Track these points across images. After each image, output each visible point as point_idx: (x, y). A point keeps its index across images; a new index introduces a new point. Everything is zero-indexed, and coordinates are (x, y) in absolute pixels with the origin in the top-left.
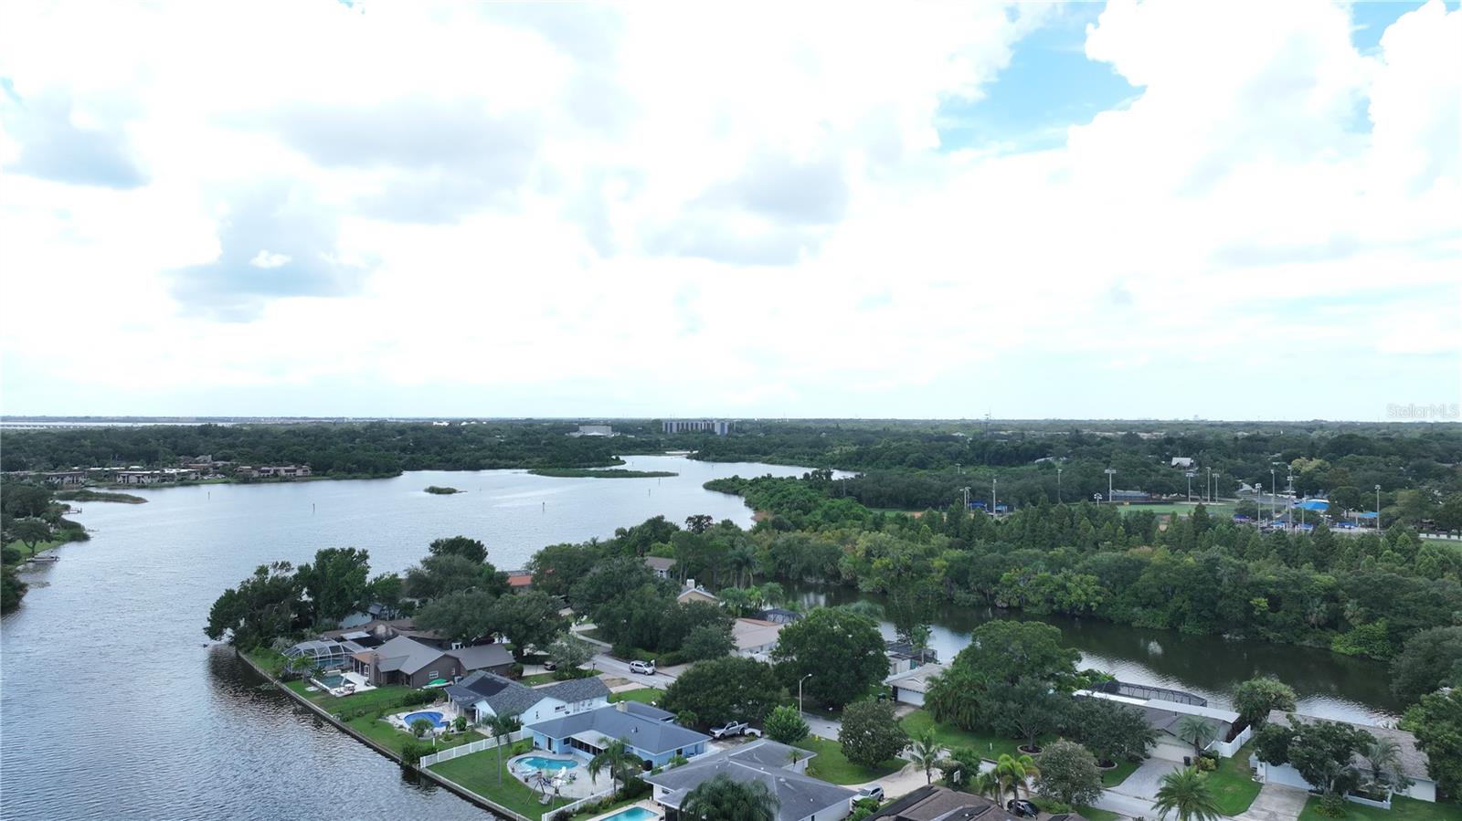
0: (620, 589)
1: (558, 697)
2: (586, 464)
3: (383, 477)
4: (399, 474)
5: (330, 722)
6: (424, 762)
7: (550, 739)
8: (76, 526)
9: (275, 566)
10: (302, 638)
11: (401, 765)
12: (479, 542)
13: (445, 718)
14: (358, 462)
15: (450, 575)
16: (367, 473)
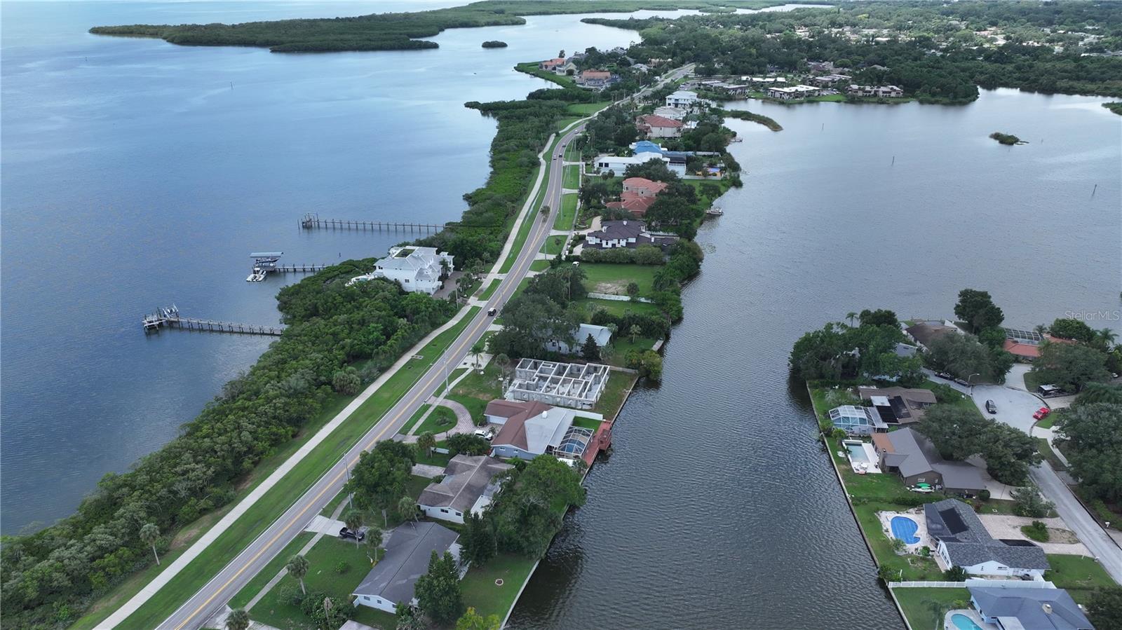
4: (975, 97)
6: (891, 585)
8: (734, 167)
10: (844, 400)
11: (879, 572)
13: (918, 534)
16: (947, 98)
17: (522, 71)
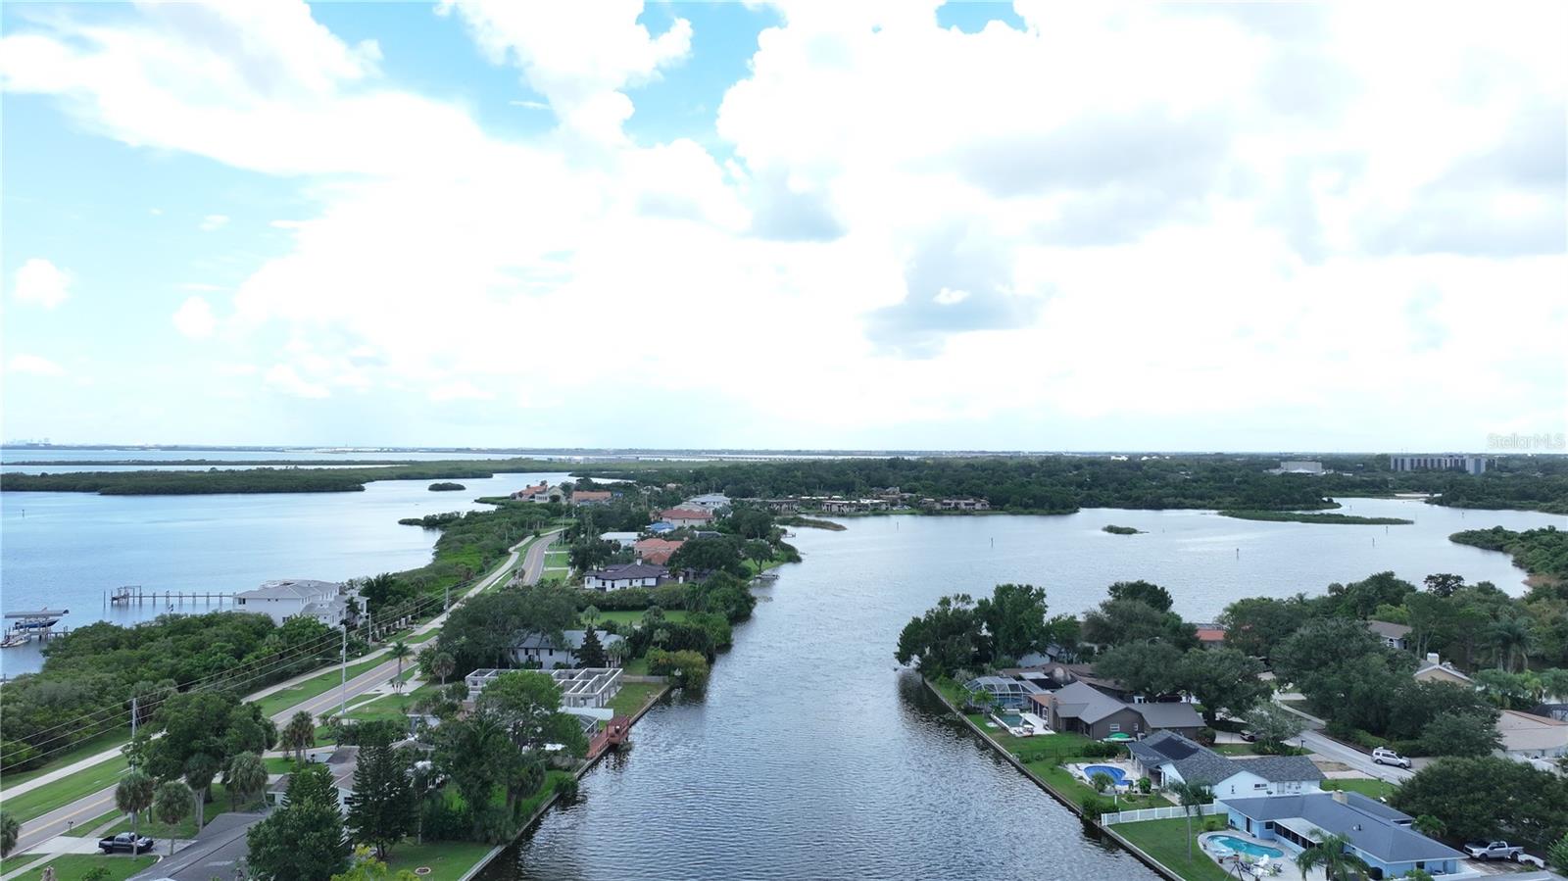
0: (1336, 656)
1: (1258, 773)
2: (1290, 506)
3: (1059, 514)
4: (1076, 511)
5: (1010, 761)
6: (1106, 820)
7: (1248, 819)
8: (791, 549)
9: (956, 598)
10: (982, 673)
11: (1082, 818)
12: (1163, 589)
13: (1128, 776)
14: (1034, 497)
15: (1131, 622)
16: (1043, 508)
17: (486, 502)
